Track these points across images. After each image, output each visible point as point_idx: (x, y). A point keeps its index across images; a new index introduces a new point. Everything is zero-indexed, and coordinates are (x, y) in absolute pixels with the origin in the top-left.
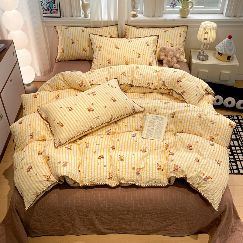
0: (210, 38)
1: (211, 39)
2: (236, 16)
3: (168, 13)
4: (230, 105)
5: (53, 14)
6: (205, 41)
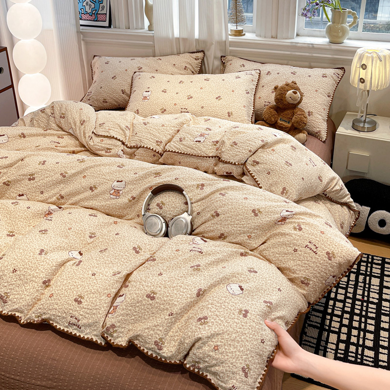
0: (371, 78)
1: (375, 82)
5: (98, 21)
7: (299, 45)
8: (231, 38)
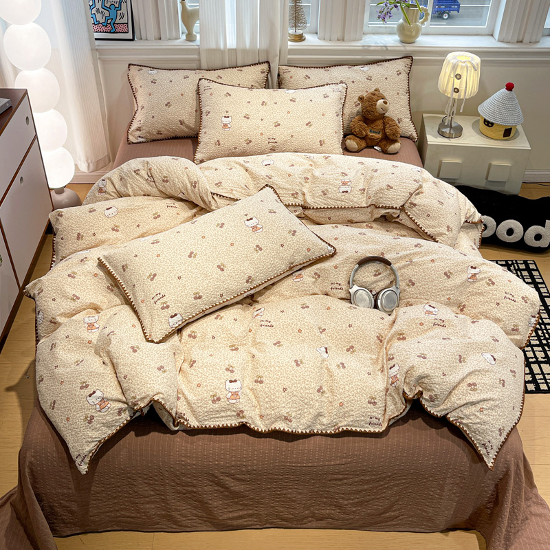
0: (466, 87)
1: (469, 91)
2: (521, 42)
3: (373, 34)
4: (511, 237)
6: (456, 96)
7: (371, 48)
8: (291, 45)
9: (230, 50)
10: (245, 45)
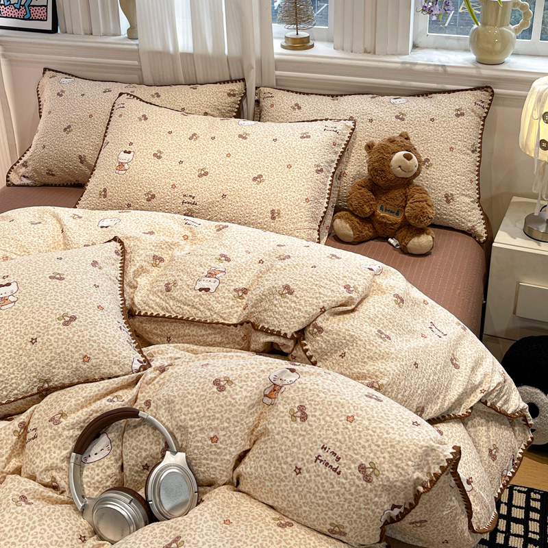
3: (437, 48)
5: (32, 20)
6: (544, 155)
7: (417, 67)
9: (185, 55)
10: (206, 47)
